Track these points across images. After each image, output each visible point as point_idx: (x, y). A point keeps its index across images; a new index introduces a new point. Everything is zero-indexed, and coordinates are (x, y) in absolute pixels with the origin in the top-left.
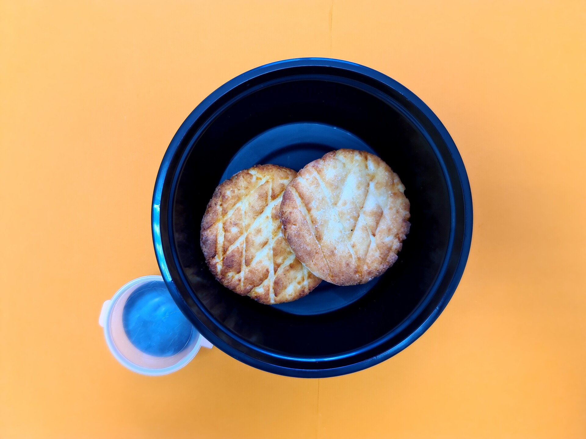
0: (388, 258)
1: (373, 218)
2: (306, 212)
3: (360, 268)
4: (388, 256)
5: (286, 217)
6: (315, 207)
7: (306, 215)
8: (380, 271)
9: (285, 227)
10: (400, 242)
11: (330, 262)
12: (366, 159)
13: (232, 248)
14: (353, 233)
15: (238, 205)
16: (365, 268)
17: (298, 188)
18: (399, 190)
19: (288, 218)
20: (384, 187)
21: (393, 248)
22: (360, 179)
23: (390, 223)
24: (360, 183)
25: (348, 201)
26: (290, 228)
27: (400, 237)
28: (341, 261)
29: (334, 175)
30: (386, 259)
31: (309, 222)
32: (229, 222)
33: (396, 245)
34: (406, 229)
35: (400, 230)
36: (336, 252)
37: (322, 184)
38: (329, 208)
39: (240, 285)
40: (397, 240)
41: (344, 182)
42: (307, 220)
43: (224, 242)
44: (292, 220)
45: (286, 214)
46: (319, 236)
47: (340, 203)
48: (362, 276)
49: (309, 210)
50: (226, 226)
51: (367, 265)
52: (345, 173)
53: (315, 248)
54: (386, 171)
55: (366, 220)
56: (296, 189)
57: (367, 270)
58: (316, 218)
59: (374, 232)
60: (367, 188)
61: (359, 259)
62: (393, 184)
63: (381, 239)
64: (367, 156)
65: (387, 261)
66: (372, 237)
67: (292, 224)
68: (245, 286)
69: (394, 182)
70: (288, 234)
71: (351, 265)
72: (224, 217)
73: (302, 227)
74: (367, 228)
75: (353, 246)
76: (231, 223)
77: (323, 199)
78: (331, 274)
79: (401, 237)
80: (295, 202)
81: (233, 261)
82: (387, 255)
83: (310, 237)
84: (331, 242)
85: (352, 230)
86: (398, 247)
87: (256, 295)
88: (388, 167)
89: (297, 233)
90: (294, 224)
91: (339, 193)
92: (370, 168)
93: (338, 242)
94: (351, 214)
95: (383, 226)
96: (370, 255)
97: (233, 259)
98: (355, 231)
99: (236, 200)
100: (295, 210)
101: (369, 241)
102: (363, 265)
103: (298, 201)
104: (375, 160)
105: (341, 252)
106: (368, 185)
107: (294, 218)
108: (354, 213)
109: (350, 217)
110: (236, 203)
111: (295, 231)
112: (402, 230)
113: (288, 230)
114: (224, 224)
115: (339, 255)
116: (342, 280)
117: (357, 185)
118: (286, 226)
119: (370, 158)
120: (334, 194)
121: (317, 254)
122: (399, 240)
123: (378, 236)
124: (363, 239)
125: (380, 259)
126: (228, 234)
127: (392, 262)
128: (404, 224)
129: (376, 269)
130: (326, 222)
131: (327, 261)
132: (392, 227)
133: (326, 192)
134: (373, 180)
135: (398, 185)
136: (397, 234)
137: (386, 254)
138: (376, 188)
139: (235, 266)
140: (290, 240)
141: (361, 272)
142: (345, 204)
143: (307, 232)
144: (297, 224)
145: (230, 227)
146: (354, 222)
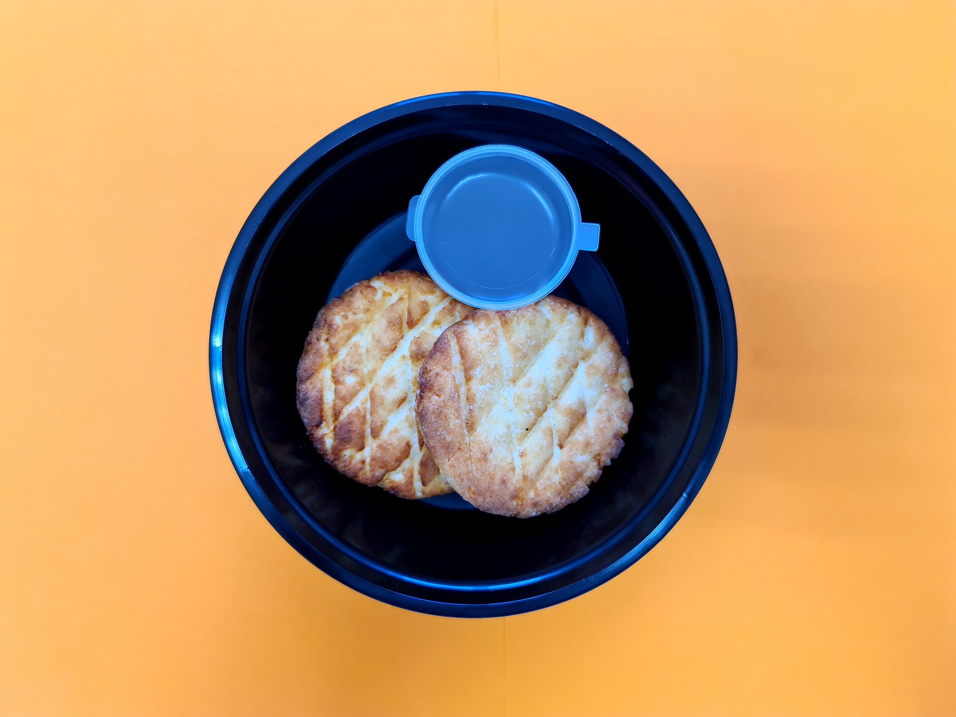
0: (574, 488)
1: (567, 419)
2: (463, 380)
3: (523, 493)
4: (574, 485)
5: (428, 379)
6: (479, 376)
7: (461, 385)
8: (554, 505)
9: (422, 394)
10: (599, 469)
11: (477, 469)
12: (586, 322)
13: (347, 410)
14: (528, 434)
15: (356, 339)
16: (531, 494)
17: (461, 338)
18: (621, 386)
19: (431, 382)
20: (600, 376)
21: (584, 475)
22: (566, 352)
23: (592, 433)
24: (565, 358)
25: (534, 382)
26: (430, 398)
27: (601, 460)
28: (494, 473)
29: (527, 336)
30: (569, 489)
31: (463, 397)
32: (342, 368)
33: (592, 471)
34: (614, 449)
35: (604, 449)
36: (490, 456)
37: (504, 344)
38: (501, 384)
39: (365, 469)
40: (595, 464)
41: (539, 350)
42: (460, 393)
43: (334, 401)
44: (436, 387)
45: (431, 374)
46: (472, 423)
47: (521, 382)
48: (522, 505)
49: (468, 379)
50: (336, 375)
51: (535, 492)
52: (546, 337)
53: (459, 441)
54: (611, 350)
55: (555, 419)
56: (458, 340)
57: (532, 499)
58: (475, 394)
59: (561, 442)
60: (573, 370)
61: (525, 478)
62: (616, 374)
63: (570, 456)
64: (588, 319)
65: (571, 492)
66: (556, 449)
67: (434, 393)
68: (372, 471)
69: (619, 371)
70: (424, 407)
71: (509, 485)
72: (334, 359)
73: (448, 403)
74: (554, 432)
75: (522, 455)
76: (344, 369)
77: (495, 368)
78: (473, 489)
79: (604, 462)
80: (450, 360)
81: (350, 431)
82: (572, 483)
83: (456, 422)
84: (487, 438)
85: (527, 429)
86: (594, 475)
87: (391, 485)
88: (616, 344)
89: (437, 409)
90: (436, 395)
91: (525, 366)
92: (587, 338)
93: (499, 442)
94: (534, 403)
95: (579, 436)
96: (544, 476)
97: (351, 429)
98: (531, 432)
99: (351, 331)
100: (445, 373)
101: (549, 453)
102: (530, 489)
103: (456, 359)
104: (599, 328)
105: (499, 459)
106: (576, 366)
107: (440, 385)
108: (540, 403)
109: (531, 409)
110: (352, 336)
111: (436, 405)
112: (609, 450)
113: (425, 401)
114: (334, 371)
115: (494, 463)
116: (488, 504)
117: (558, 361)
118: (424, 392)
119: (593, 323)
120: (518, 365)
121: (459, 451)
122: (599, 464)
123: (566, 449)
124: (542, 448)
125: (559, 487)
126: (341, 387)
127: (578, 496)
128: (614, 441)
129: (548, 501)
130: (489, 405)
131: (472, 467)
132: (593, 440)
133: (505, 357)
134: (587, 359)
135: (623, 377)
136: (599, 455)
137: (572, 481)
138: (588, 373)
139: (355, 438)
140: (423, 416)
141: (523, 499)
142: (529, 385)
143: (453, 412)
144: (442, 396)
145: (343, 375)
146: (534, 418)
